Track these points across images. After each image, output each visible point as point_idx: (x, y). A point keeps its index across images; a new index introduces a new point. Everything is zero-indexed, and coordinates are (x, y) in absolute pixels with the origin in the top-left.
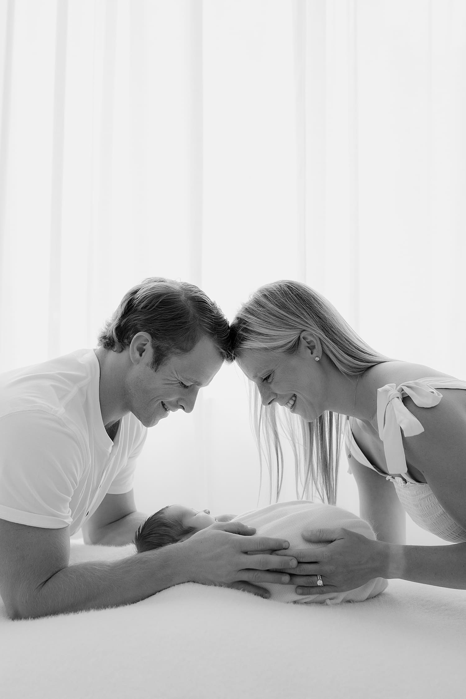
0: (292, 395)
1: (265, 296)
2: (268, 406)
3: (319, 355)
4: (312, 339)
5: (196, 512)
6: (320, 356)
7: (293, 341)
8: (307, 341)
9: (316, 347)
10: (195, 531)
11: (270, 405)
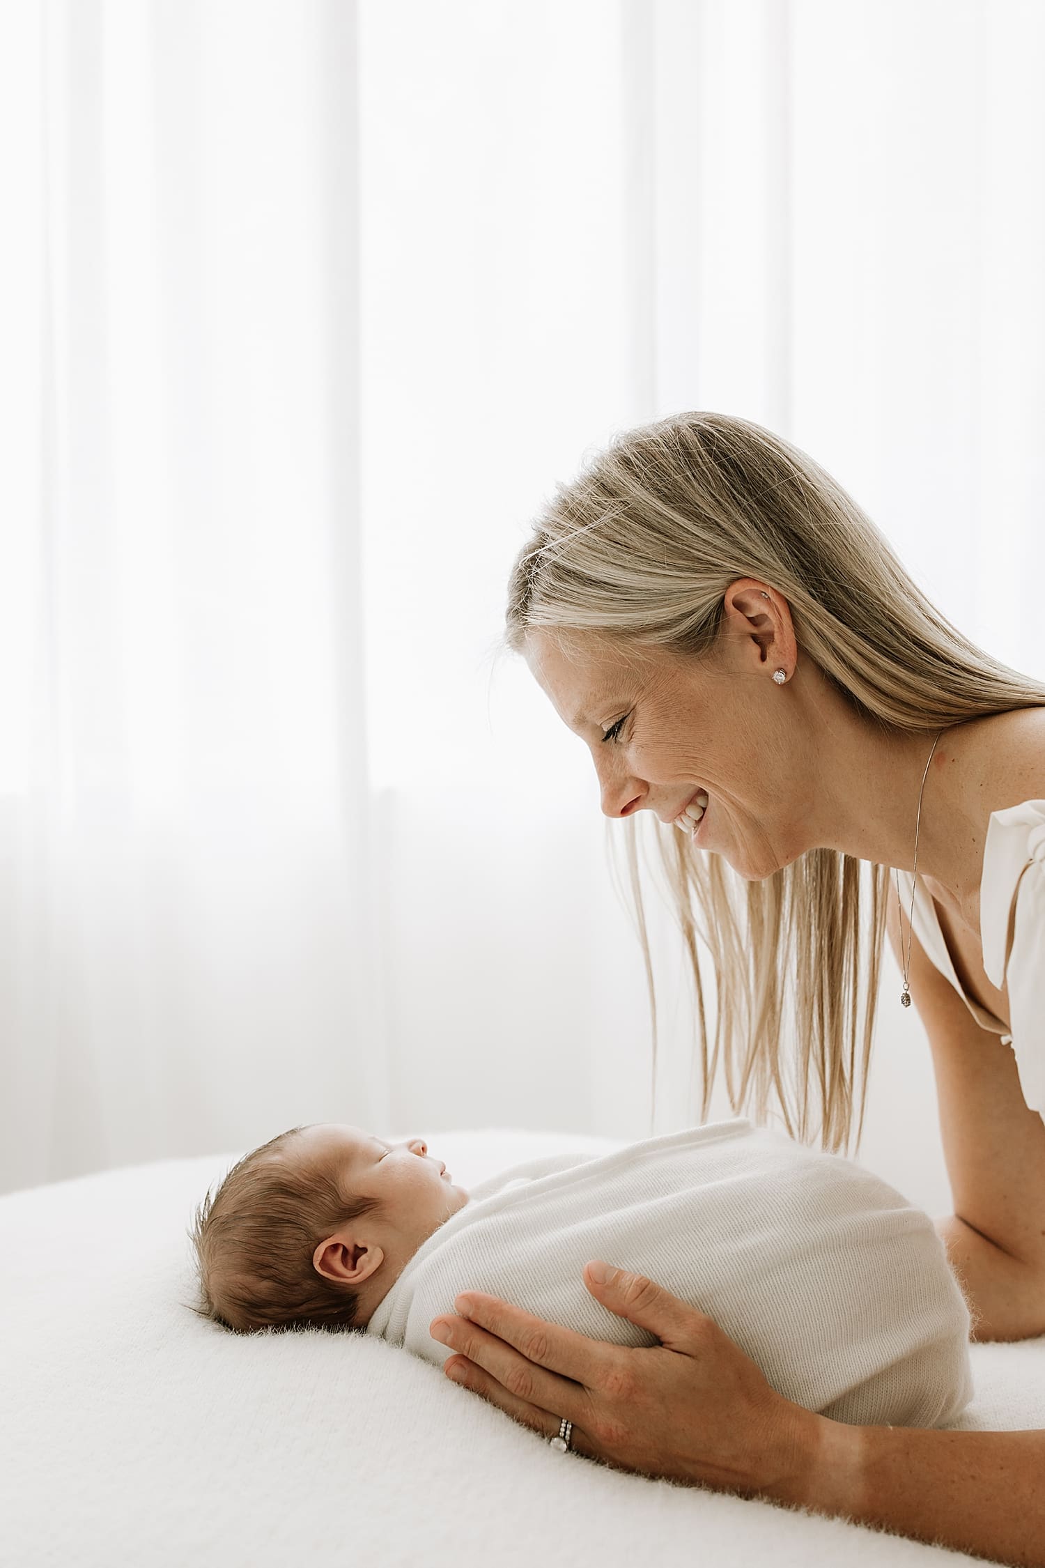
0: (691, 791)
1: (626, 462)
2: (620, 819)
3: (786, 665)
4: (765, 609)
5: (382, 1149)
6: (791, 668)
7: (702, 611)
8: (751, 616)
9: (776, 636)
10: (379, 1210)
11: (627, 818)
